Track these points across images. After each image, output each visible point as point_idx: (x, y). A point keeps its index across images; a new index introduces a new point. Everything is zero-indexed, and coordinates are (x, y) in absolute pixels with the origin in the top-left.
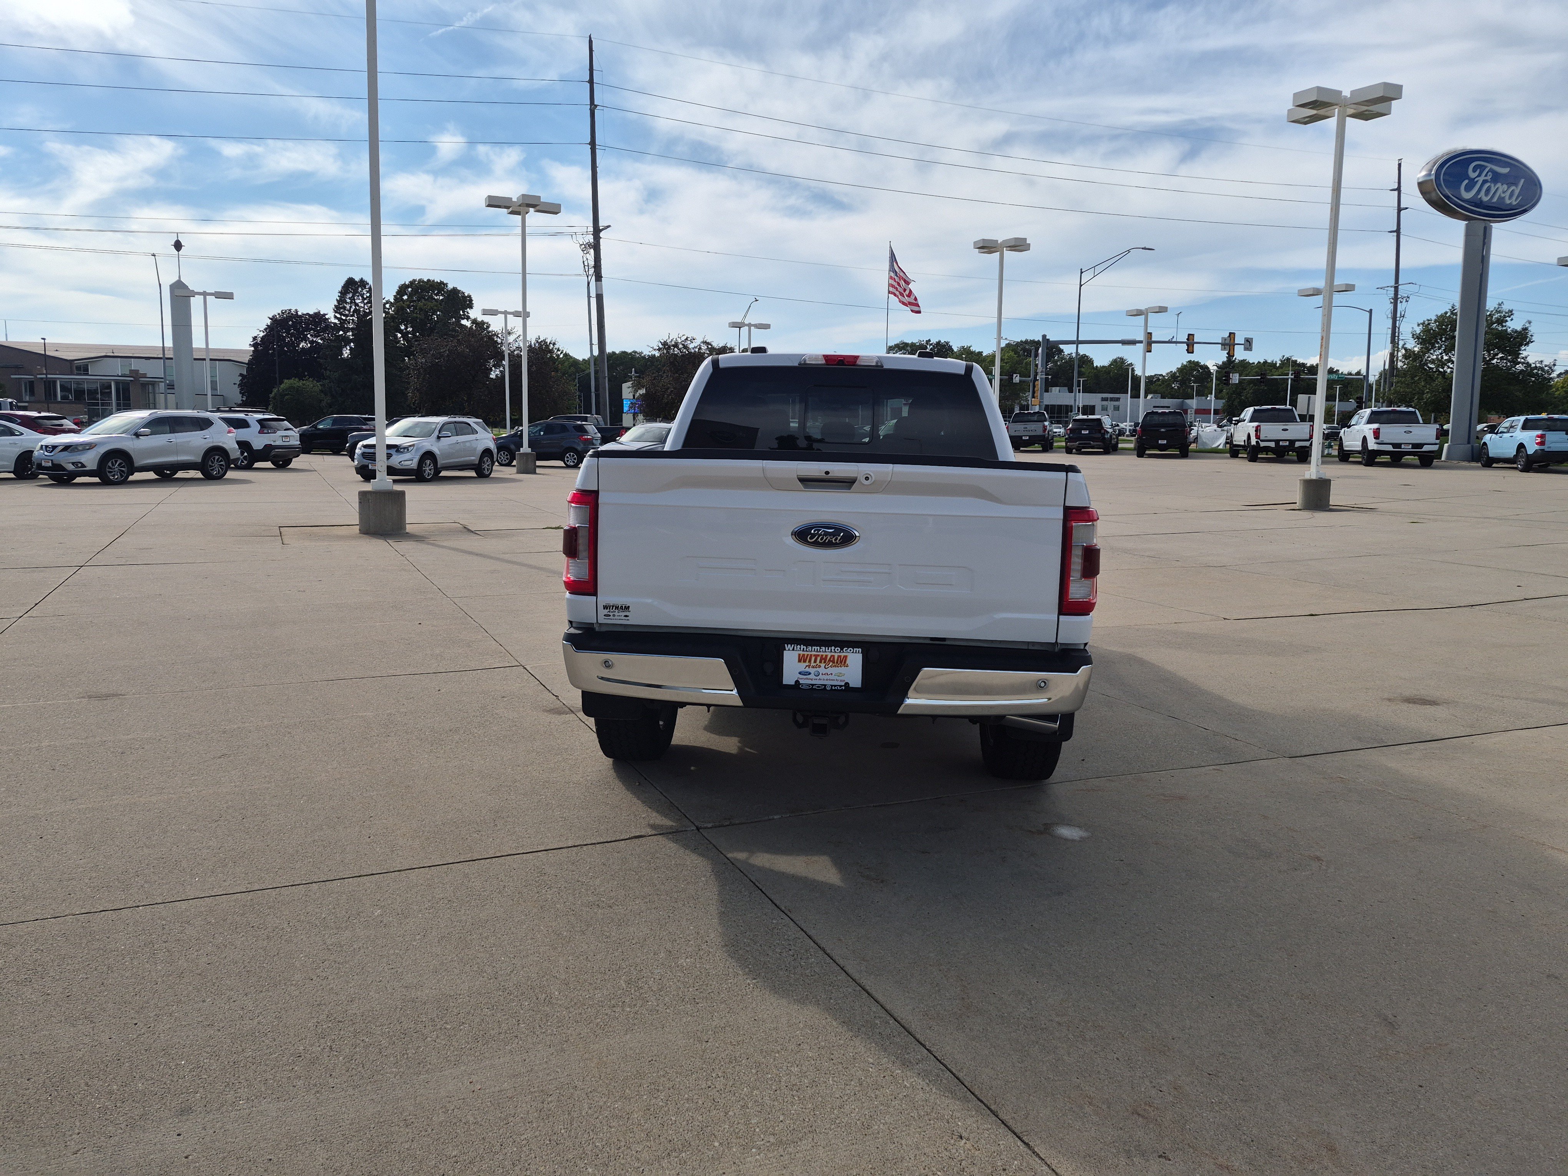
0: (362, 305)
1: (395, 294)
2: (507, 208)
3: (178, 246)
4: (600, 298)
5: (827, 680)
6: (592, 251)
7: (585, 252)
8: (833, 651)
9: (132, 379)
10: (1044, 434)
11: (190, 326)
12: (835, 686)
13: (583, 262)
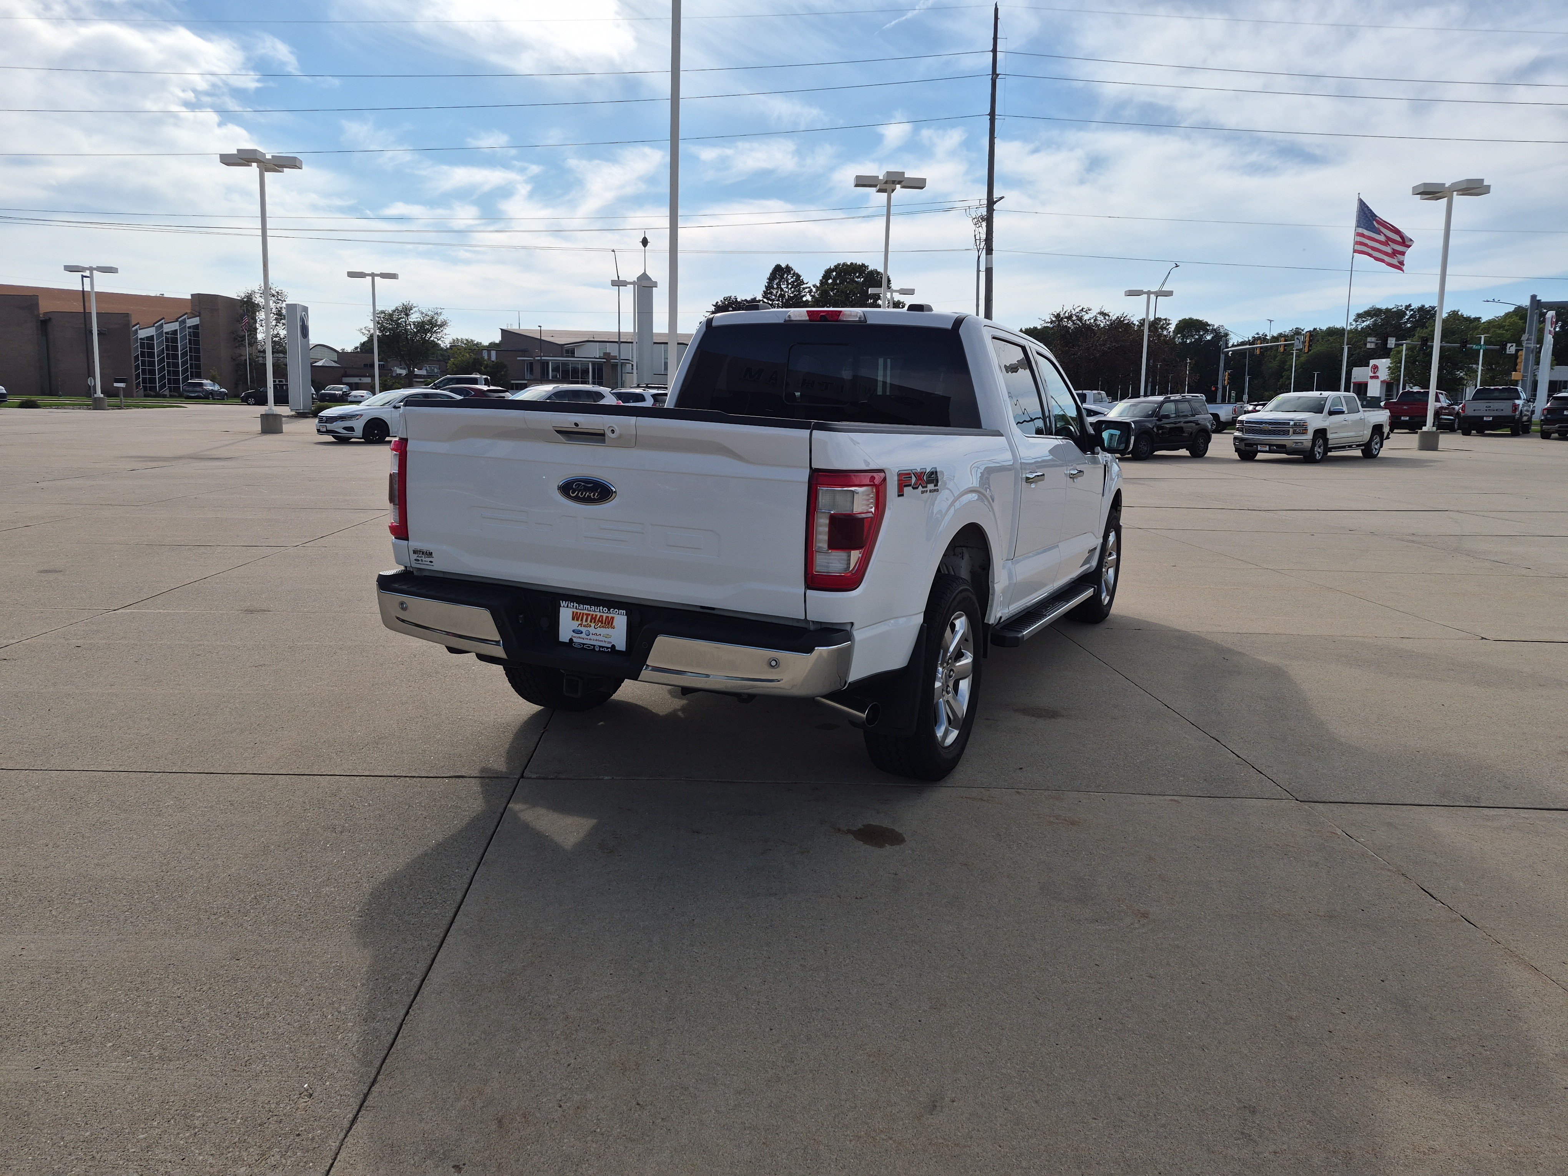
0: (787, 290)
1: (821, 278)
2: (875, 186)
3: (645, 242)
4: (989, 272)
5: (596, 640)
6: (984, 224)
7: (978, 226)
8: (601, 611)
9: (605, 360)
10: (1513, 414)
11: (652, 313)
12: (603, 647)
13: (975, 236)
